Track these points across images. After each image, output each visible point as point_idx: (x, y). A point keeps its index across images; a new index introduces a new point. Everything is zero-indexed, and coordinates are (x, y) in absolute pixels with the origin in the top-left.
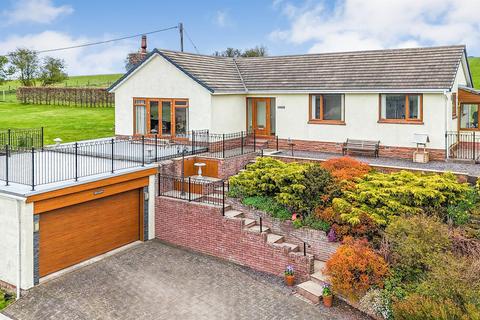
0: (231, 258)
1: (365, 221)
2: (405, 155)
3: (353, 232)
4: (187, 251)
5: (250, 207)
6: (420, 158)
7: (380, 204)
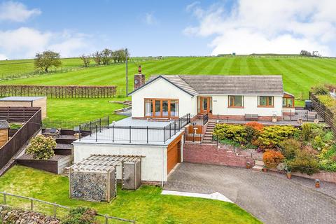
0: (221, 163)
1: (271, 143)
2: (270, 119)
3: (268, 147)
4: (201, 164)
5: (224, 144)
6: (274, 120)
7: (274, 137)
